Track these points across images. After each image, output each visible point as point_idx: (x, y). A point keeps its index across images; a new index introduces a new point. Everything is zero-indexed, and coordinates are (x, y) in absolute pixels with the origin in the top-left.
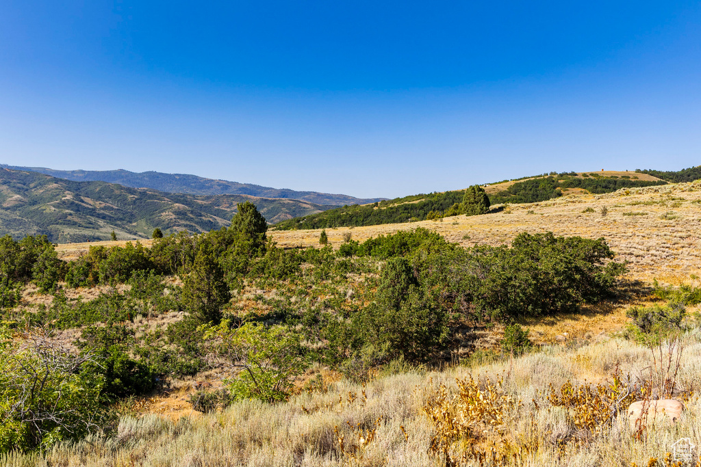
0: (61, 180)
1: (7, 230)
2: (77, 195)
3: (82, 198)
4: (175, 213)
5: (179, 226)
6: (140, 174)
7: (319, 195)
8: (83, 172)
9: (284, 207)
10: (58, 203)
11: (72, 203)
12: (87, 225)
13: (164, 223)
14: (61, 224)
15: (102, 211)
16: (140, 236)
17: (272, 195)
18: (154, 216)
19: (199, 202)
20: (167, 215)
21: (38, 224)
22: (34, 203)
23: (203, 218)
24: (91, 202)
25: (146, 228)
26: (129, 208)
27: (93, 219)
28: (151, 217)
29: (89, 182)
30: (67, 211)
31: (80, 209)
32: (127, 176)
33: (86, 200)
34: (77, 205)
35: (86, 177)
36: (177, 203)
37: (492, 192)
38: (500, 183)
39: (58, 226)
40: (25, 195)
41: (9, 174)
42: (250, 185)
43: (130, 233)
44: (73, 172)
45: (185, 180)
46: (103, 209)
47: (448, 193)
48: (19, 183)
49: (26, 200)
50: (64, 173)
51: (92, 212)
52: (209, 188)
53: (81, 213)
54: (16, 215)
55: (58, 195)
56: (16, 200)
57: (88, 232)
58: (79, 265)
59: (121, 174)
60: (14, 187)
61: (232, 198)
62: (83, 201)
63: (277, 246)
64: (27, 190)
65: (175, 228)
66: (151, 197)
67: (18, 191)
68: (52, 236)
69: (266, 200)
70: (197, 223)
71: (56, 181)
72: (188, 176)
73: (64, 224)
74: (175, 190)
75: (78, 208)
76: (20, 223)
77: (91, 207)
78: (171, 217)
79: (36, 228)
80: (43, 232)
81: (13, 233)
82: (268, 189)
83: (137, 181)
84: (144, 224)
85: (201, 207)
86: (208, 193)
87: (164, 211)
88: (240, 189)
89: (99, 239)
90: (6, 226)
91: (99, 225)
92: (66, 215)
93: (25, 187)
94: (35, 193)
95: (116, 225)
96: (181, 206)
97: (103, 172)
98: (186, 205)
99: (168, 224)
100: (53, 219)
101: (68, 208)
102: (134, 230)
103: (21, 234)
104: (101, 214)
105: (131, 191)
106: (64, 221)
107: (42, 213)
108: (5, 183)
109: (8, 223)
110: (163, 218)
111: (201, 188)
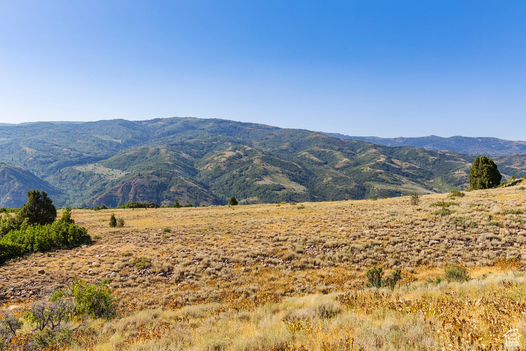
0: (379, 146)
1: (334, 185)
2: (389, 158)
3: (393, 160)
4: (466, 171)
6: (448, 139)
8: (402, 138)
10: (374, 165)
11: (384, 164)
12: (393, 182)
13: (456, 180)
14: (373, 181)
15: (407, 171)
16: (435, 191)
18: (448, 174)
20: (459, 174)
21: (357, 180)
22: (357, 164)
24: (399, 163)
25: (441, 185)
26: (429, 168)
27: (398, 177)
28: (446, 175)
29: (400, 147)
30: (378, 171)
31: (390, 169)
32: (437, 141)
33: (396, 161)
34: (387, 165)
35: (405, 143)
36: (469, 162)
39: (371, 183)
40: (352, 159)
41: (343, 143)
43: (427, 189)
44: (395, 139)
45: (486, 142)
46: (408, 169)
48: (349, 149)
49: (352, 162)
51: (399, 171)
52: (508, 148)
53: (390, 172)
54: (343, 174)
55: (375, 158)
56: (345, 162)
59: (431, 139)
60: (345, 152)
61: (524, 158)
62: (392, 163)
64: (354, 154)
65: (465, 184)
66: (449, 158)
67: (348, 155)
71: (376, 147)
72: (490, 138)
73: (375, 181)
74: (473, 152)
75: (387, 168)
76: (344, 179)
77: (398, 167)
78: (462, 175)
79: (354, 184)
80: (359, 187)
81: (338, 187)
83: (445, 145)
84: (439, 181)
87: (458, 169)
90: (334, 182)
91: (403, 182)
92: (377, 174)
93: (353, 152)
94: (359, 157)
95: (416, 182)
97: (418, 138)
99: (459, 181)
100: (368, 177)
101: (380, 168)
102: (431, 186)
103: (343, 188)
104: (406, 173)
105: (432, 153)
106: (376, 178)
107: (360, 172)
108: (339, 150)
109: (336, 180)
110: (455, 176)
111: (500, 149)
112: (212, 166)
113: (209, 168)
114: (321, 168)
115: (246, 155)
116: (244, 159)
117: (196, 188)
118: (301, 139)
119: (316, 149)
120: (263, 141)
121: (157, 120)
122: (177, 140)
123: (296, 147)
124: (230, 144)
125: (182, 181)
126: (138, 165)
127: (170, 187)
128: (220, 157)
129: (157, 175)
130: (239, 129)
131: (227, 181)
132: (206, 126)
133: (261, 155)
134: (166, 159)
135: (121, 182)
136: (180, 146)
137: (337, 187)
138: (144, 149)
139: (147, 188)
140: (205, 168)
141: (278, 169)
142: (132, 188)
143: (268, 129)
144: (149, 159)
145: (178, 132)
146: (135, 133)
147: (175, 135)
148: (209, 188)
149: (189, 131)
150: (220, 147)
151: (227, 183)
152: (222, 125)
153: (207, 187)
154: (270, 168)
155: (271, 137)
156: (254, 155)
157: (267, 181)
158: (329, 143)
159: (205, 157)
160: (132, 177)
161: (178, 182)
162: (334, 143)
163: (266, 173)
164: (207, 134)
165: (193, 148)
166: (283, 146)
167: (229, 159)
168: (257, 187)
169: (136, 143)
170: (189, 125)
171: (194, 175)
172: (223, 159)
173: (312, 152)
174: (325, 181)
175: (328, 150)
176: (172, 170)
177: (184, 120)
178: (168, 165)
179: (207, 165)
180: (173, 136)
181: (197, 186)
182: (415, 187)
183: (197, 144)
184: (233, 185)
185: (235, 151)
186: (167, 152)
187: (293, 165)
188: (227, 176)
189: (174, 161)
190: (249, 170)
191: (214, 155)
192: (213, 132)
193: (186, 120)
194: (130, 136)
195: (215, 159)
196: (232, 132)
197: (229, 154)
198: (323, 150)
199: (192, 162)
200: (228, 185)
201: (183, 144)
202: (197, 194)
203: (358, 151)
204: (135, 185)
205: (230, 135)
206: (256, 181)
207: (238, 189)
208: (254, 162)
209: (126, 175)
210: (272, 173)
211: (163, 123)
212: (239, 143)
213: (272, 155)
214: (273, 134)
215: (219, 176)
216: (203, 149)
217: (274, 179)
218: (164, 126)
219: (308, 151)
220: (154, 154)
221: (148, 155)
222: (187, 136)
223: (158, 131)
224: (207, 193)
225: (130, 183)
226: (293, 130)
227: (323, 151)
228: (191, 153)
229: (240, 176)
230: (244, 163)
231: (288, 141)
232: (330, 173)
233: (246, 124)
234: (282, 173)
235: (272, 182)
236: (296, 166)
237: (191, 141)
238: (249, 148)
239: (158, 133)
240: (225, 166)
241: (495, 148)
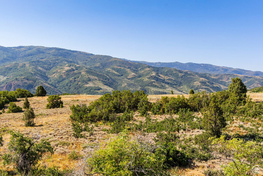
0: (151, 67)
1: (129, 88)
2: (157, 73)
3: (159, 75)
4: (200, 82)
5: (202, 88)
6: (185, 64)
8: (160, 63)
9: (257, 80)
10: (149, 77)
11: (155, 77)
12: (161, 87)
13: (195, 87)
14: (150, 86)
15: (168, 81)
16: (184, 93)
17: (251, 74)
18: (190, 84)
19: (213, 77)
20: (197, 83)
21: (141, 86)
22: (140, 77)
23: (214, 85)
24: (163, 77)
25: (187, 89)
26: (180, 80)
27: (163, 84)
28: (189, 84)
29: (162, 68)
30: (153, 80)
31: (158, 80)
32: (179, 65)
33: (161, 75)
34: (157, 78)
35: (161, 65)
36: (201, 77)
39: (149, 87)
40: (136, 73)
41: (130, 64)
42: (239, 69)
43: (180, 91)
44: (156, 63)
45: (206, 66)
46: (168, 80)
48: (134, 68)
49: (137, 75)
50: (152, 63)
51: (163, 81)
52: (217, 70)
54: (132, 82)
55: (149, 73)
56: (133, 75)
57: (161, 90)
58: (157, 105)
59: (176, 64)
60: (132, 69)
61: (229, 76)
62: (159, 76)
63: (252, 101)
64: (137, 71)
65: (200, 89)
66: (189, 75)
67: (134, 71)
68: (146, 91)
69: (247, 77)
70: (211, 87)
71: (149, 67)
72: (208, 64)
73: (151, 86)
74: (201, 72)
75: (157, 79)
76: (134, 85)
77: (162, 79)
78: (198, 84)
79: (140, 87)
80: (143, 89)
81: (131, 89)
82: (249, 71)
83: (184, 67)
84: (186, 87)
85: (213, 79)
86: (216, 73)
87: (195, 81)
88: (233, 71)
89: (166, 93)
91: (166, 87)
92: (152, 82)
93: (137, 70)
94: (140, 72)
95: (173, 87)
96: (204, 79)
98: (206, 78)
99: (197, 88)
100: (147, 84)
101: (153, 79)
102: (182, 90)
103: (134, 90)
104: (167, 82)
105: (181, 72)
106: (152, 85)
107: (142, 81)
108: (129, 68)
109: (129, 85)
110: (195, 85)
111: (213, 71)
112: (57, 75)
113: (55, 76)
114: (120, 78)
115: (77, 69)
116: (76, 72)
117: (50, 87)
118: (106, 61)
119: (116, 67)
120: (84, 62)
121: (20, 47)
122: (34, 59)
123: (104, 66)
124: (66, 62)
125: (42, 83)
126: (13, 73)
127: (35, 86)
128: (61, 70)
129: (26, 79)
130: (70, 54)
131: (67, 84)
132: (51, 52)
133: (86, 70)
134: (30, 70)
135: (5, 83)
136: (37, 63)
138: (15, 64)
139: (21, 87)
140: (53, 76)
141: (96, 78)
142: (12, 87)
143: (87, 55)
144: (19, 70)
145: (34, 54)
146: (8, 54)
147: (32, 56)
148: (57, 87)
149: (41, 54)
150: (61, 64)
151: (67, 85)
152: (60, 51)
153: (56, 87)
154: (92, 77)
155: (89, 59)
156: (81, 69)
157: (90, 85)
158: (123, 64)
159: (52, 70)
160: (12, 80)
161: (40, 83)
162: (126, 64)
163: (90, 80)
164: (51, 57)
165: (45, 64)
166: (96, 65)
167: (67, 71)
168: (85, 88)
169: (9, 60)
170: (40, 51)
171: (47, 80)
172: (64, 71)
173: (114, 69)
174: (123, 85)
175: (122, 68)
176: (34, 77)
177: (37, 48)
178: (32, 74)
179: (54, 75)
180: (31, 57)
181: (51, 86)
183: (47, 62)
184: (71, 86)
185: (70, 67)
186: (30, 66)
187: (104, 76)
188: (67, 81)
189: (35, 71)
190: (79, 78)
191: (58, 69)
192: (55, 55)
193: (38, 48)
194: (5, 56)
195: (59, 71)
196: (66, 56)
197: (67, 68)
198: (119, 67)
199: (45, 73)
200: (68, 86)
201: (38, 61)
202: (51, 91)
203: (139, 69)
204: (14, 85)
205: (65, 58)
206: (85, 84)
207: (74, 89)
208: (82, 73)
209: (7, 79)
210: (93, 80)
211: (24, 49)
212: (71, 62)
213: (91, 70)
214: (90, 58)
215: (61, 81)
216: (50, 65)
217: (94, 84)
218: (25, 51)
219: (111, 68)
220: (22, 67)
221: (18, 67)
222: (40, 57)
223: (22, 53)
224: (57, 90)
225: (11, 84)
226: (102, 55)
227: (120, 69)
228: (43, 67)
229: (75, 81)
230: (76, 74)
231: (99, 62)
232: (125, 81)
233: (74, 51)
234: (99, 80)
235: (94, 85)
236: (106, 76)
237: (43, 60)
238: (78, 66)
239: (22, 54)
240: (65, 75)
241: (211, 70)
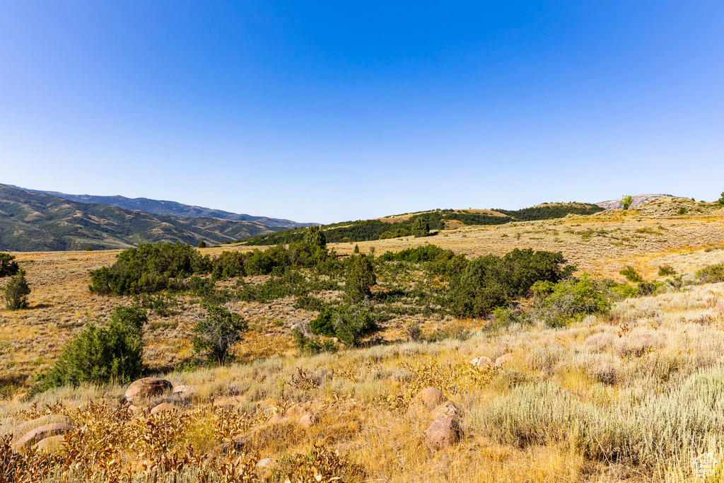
0: (73, 202)
1: (29, 239)
2: (85, 213)
3: (90, 216)
4: (163, 229)
5: (165, 239)
6: (134, 199)
7: (269, 219)
8: (87, 196)
9: (244, 227)
10: (70, 219)
11: (82, 220)
12: (94, 237)
13: (154, 236)
14: (73, 235)
15: (106, 227)
17: (235, 219)
18: (146, 231)
19: (181, 221)
20: (156, 231)
21: (54, 234)
22: (51, 218)
23: (185, 234)
24: (97, 220)
25: (140, 240)
26: (127, 225)
27: (98, 232)
28: (144, 232)
29: (94, 204)
30: (78, 225)
31: (88, 224)
32: (123, 201)
33: (93, 217)
34: (85, 221)
35: (90, 200)
36: (164, 222)
37: (399, 221)
38: (402, 215)
39: (70, 237)
40: (43, 212)
41: (27, 194)
42: (218, 210)
43: (128, 243)
44: (80, 196)
45: (169, 205)
46: (106, 225)
47: (369, 221)
48: (38, 203)
49: (44, 216)
50: (73, 196)
51: (98, 227)
52: (187, 211)
53: (89, 227)
54: (36, 227)
55: (70, 213)
56: (36, 216)
59: (118, 199)
60: (34, 206)
61: (205, 220)
62: (90, 219)
64: (44, 208)
66: (144, 217)
67: (37, 209)
68: (66, 244)
69: (231, 222)
70: (180, 237)
71: (68, 202)
72: (171, 202)
73: (76, 235)
74: (161, 212)
75: (86, 224)
76: (39, 233)
77: (97, 223)
78: (159, 232)
79: (52, 237)
80: (58, 241)
82: (232, 213)
83: (132, 204)
84: (138, 237)
85: (182, 225)
86: (187, 215)
87: (155, 227)
88: (211, 213)
90: (28, 235)
91: (104, 237)
92: (77, 229)
93: (43, 206)
94: (51, 211)
95: (116, 237)
96: (167, 224)
97: (104, 197)
98: (171, 223)
99: (157, 238)
100: (66, 231)
101: (78, 223)
102: (131, 241)
104: (105, 229)
105: (128, 212)
107: (57, 226)
108: (26, 202)
109: (30, 233)
110: (153, 233)
111: (181, 212)
114: (7, 220)
137: (33, 240)
158: (12, 195)
162: (19, 195)
174: (16, 234)
175: (12, 203)
182: (116, 242)
198: (6, 201)
227: (7, 203)
232: (20, 226)
241: (176, 211)
